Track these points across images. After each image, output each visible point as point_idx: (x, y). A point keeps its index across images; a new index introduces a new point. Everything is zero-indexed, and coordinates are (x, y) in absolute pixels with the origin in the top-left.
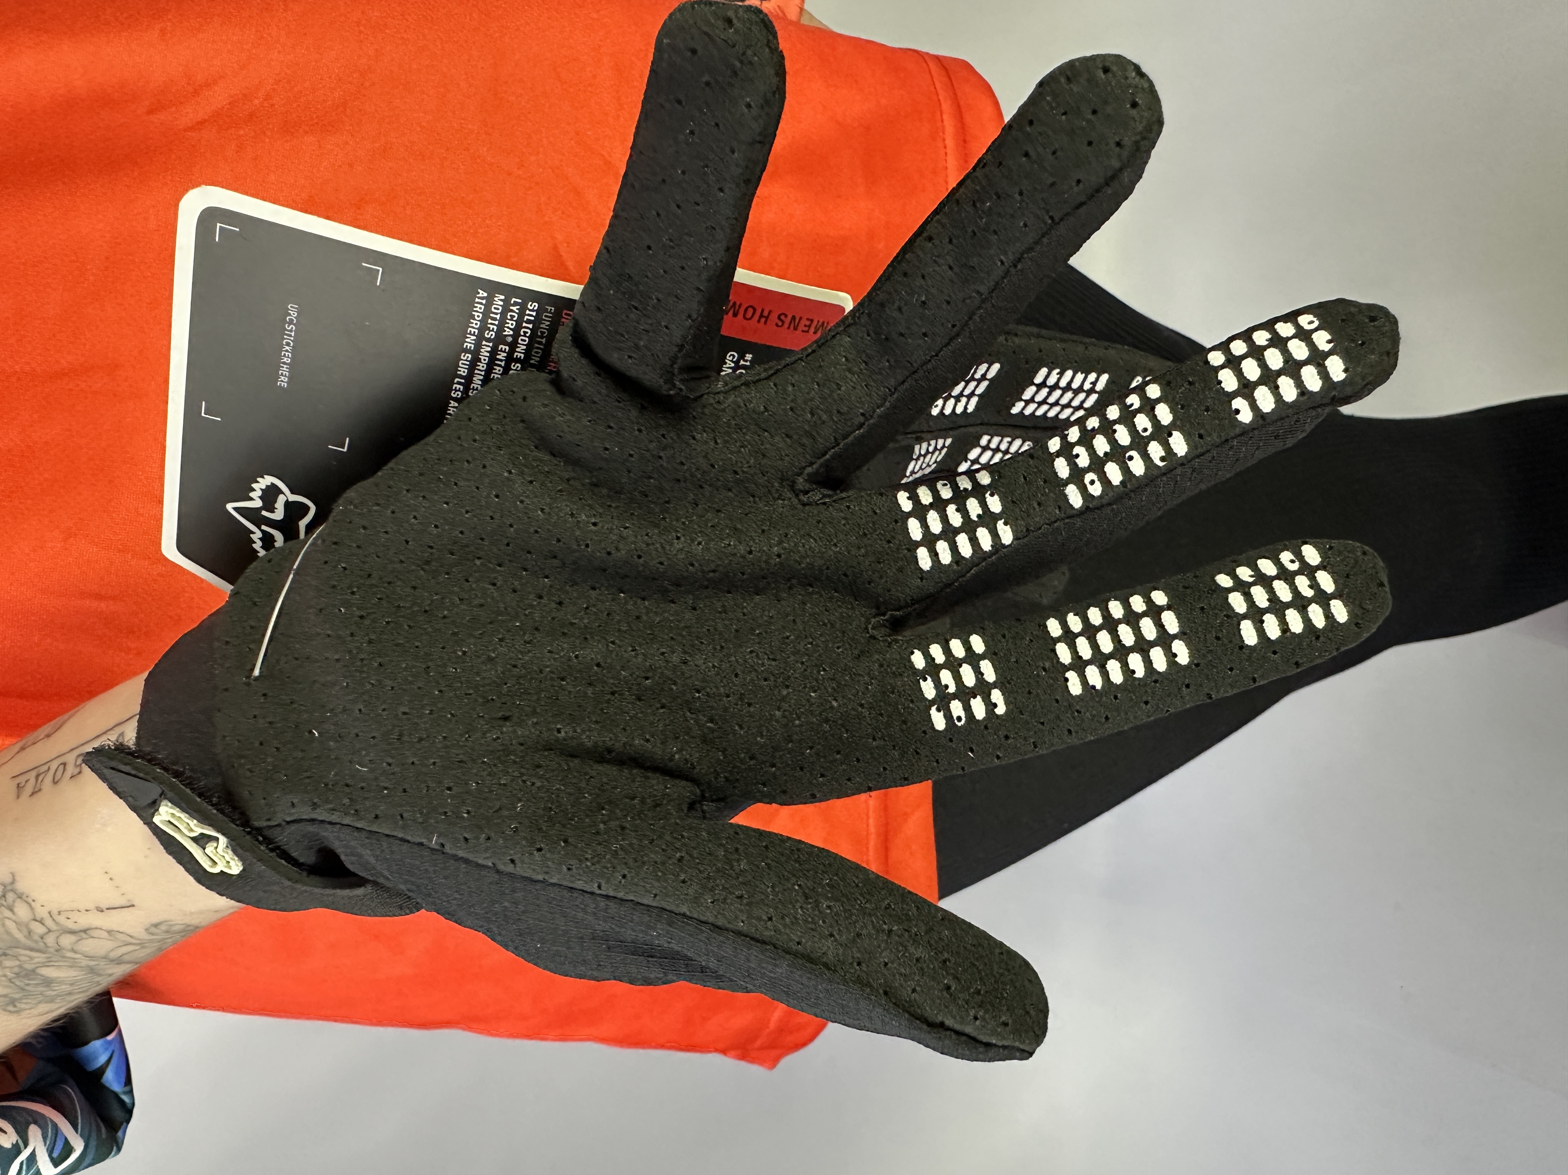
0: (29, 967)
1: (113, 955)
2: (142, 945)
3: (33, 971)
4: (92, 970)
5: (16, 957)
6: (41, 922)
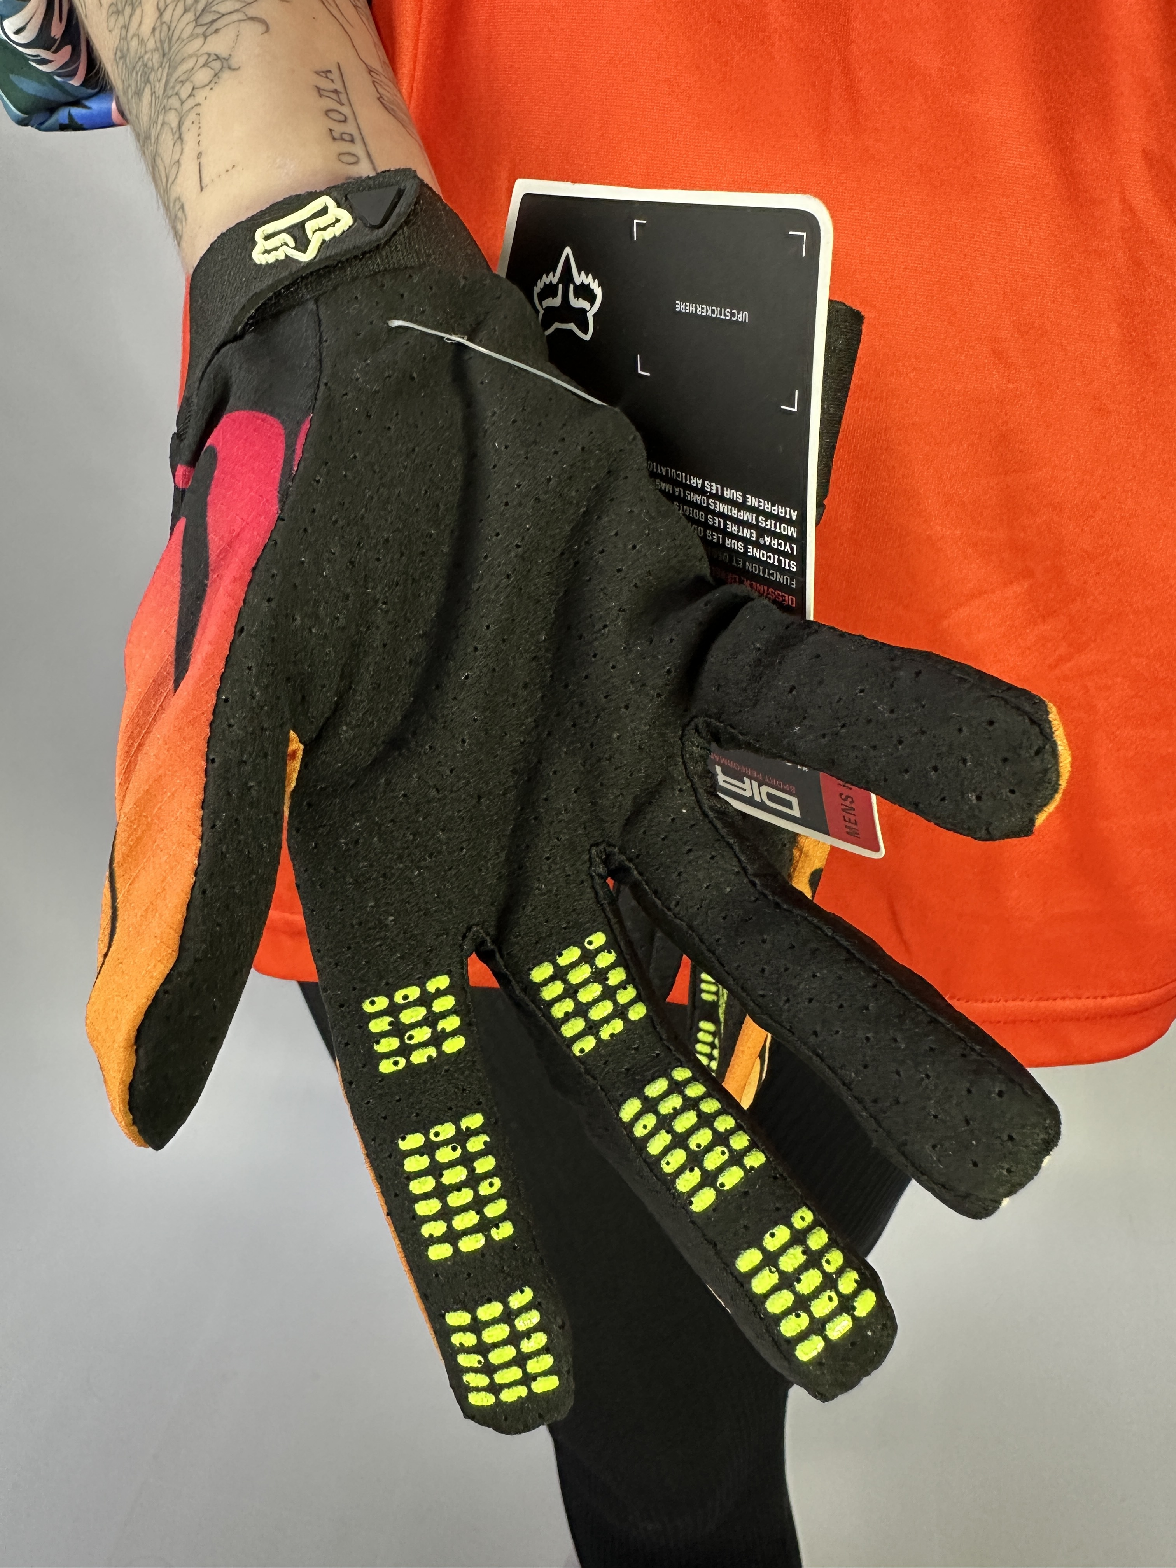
2: (164, 191)
6: (191, 95)
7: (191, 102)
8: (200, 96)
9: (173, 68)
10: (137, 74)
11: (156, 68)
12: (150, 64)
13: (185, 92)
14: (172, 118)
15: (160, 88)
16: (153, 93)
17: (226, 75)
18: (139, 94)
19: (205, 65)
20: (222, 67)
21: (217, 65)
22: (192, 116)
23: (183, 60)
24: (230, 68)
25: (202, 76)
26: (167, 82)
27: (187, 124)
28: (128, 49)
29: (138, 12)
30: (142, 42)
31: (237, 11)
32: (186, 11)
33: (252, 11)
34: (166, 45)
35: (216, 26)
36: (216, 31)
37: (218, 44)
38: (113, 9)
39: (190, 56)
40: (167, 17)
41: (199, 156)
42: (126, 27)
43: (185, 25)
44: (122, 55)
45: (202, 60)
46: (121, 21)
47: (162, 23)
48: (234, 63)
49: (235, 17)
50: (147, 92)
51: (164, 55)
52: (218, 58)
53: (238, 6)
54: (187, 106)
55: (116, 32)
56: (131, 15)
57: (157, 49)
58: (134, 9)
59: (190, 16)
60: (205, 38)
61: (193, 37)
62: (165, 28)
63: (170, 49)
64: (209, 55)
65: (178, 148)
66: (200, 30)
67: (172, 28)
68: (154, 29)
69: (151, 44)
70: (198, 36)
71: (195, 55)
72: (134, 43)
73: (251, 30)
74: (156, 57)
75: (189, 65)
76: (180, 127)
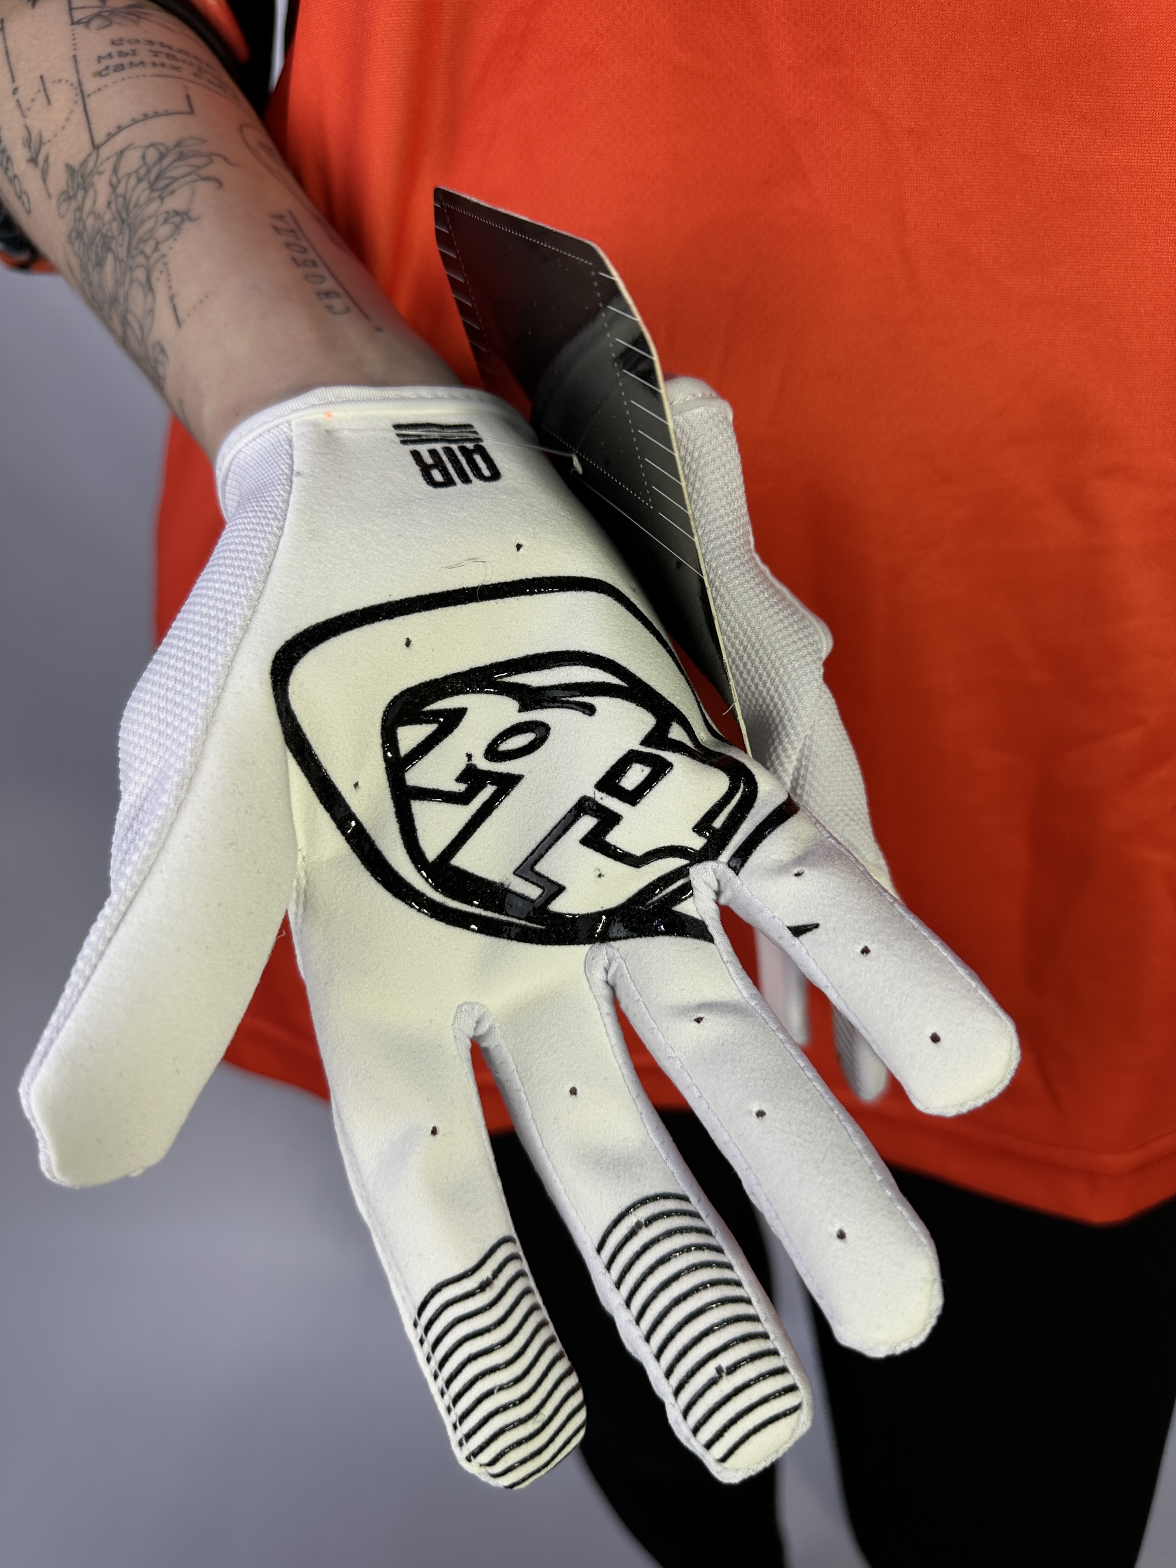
0: (113, 245)
1: (131, 318)
2: (142, 341)
3: (109, 249)
4: (114, 300)
5: (121, 232)
6: (156, 249)
7: (156, 255)
8: (164, 248)
9: (133, 231)
10: (97, 247)
11: (116, 233)
12: (109, 234)
13: (148, 248)
14: (140, 274)
15: (122, 252)
16: (116, 258)
17: (188, 226)
18: (100, 263)
19: (166, 221)
20: (183, 220)
21: (177, 219)
22: (160, 266)
23: (143, 222)
24: (190, 219)
25: (163, 231)
26: (130, 244)
27: (156, 274)
28: (85, 227)
29: (91, 193)
30: (98, 217)
31: (190, 174)
32: (139, 180)
33: (203, 172)
34: (124, 214)
35: (170, 189)
36: (172, 192)
37: (176, 202)
38: (64, 197)
39: (150, 217)
40: (121, 189)
41: (172, 298)
42: (80, 209)
43: (141, 193)
44: (77, 234)
45: (161, 219)
46: (74, 204)
47: (117, 196)
48: (193, 214)
49: (188, 179)
50: (110, 259)
51: (123, 221)
52: (177, 213)
53: (189, 169)
54: (152, 261)
55: (70, 216)
56: (84, 198)
57: (114, 219)
58: (86, 190)
59: (144, 185)
60: (162, 198)
61: (150, 200)
62: (120, 199)
63: (128, 214)
64: (168, 213)
65: (149, 296)
66: (156, 194)
67: (128, 198)
68: (109, 203)
69: (108, 217)
70: (154, 199)
71: (155, 215)
72: (90, 221)
73: (205, 189)
74: (115, 226)
75: (149, 224)
76: (148, 279)
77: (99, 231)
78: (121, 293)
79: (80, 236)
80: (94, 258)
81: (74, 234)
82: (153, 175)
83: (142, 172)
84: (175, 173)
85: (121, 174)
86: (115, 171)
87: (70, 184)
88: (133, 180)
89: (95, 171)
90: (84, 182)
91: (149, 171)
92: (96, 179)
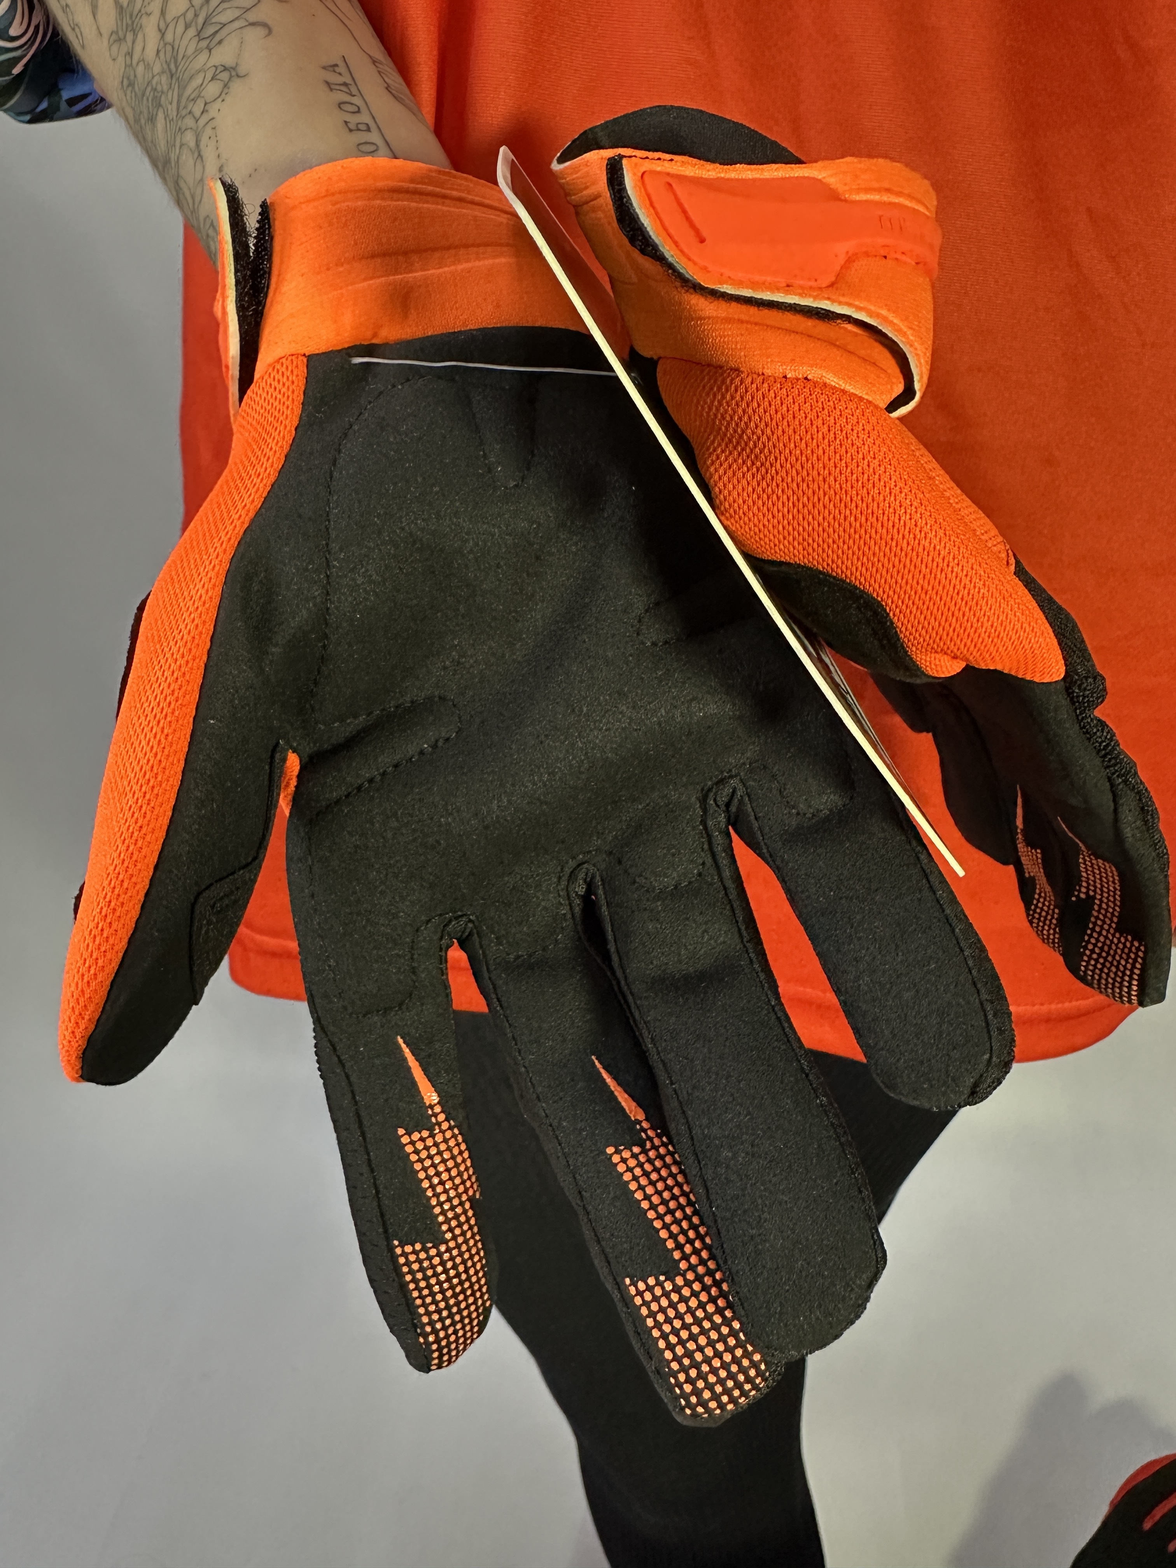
0: (163, 101)
2: (194, 211)
3: (160, 105)
4: (167, 158)
5: (170, 87)
6: (204, 111)
7: (205, 118)
11: (166, 90)
15: (172, 110)
16: (166, 117)
17: (235, 84)
18: (152, 119)
19: (213, 78)
20: (231, 77)
23: (192, 77)
26: (179, 102)
28: (135, 76)
29: (140, 36)
30: (148, 67)
31: (237, 19)
32: (187, 27)
33: (252, 17)
34: (172, 66)
35: (218, 38)
36: (220, 42)
37: (224, 55)
38: (114, 37)
39: (199, 72)
40: (169, 37)
41: (221, 170)
42: (130, 54)
43: (188, 43)
44: (129, 83)
45: (209, 75)
46: (124, 48)
47: (165, 44)
48: (242, 71)
49: (237, 24)
50: (161, 116)
51: (172, 76)
52: (225, 69)
53: (237, 13)
54: (202, 122)
55: (121, 59)
56: (133, 42)
57: (163, 72)
58: (135, 35)
59: (192, 32)
60: (210, 51)
61: (198, 52)
62: (169, 48)
63: (177, 68)
64: (216, 67)
65: (199, 165)
66: (204, 44)
67: (176, 47)
68: (158, 51)
69: (157, 69)
70: (202, 50)
71: (203, 70)
72: (140, 69)
73: (254, 36)
74: (164, 79)
75: (198, 81)
76: (198, 145)
77: (149, 83)
78: (173, 157)
79: (131, 84)
80: (145, 111)
81: (126, 82)
82: (201, 20)
83: (190, 15)
84: (223, 18)
85: (169, 17)
86: (163, 13)
87: (119, 23)
88: (180, 28)
89: (143, 11)
90: (133, 22)
91: (196, 15)
92: (144, 20)
